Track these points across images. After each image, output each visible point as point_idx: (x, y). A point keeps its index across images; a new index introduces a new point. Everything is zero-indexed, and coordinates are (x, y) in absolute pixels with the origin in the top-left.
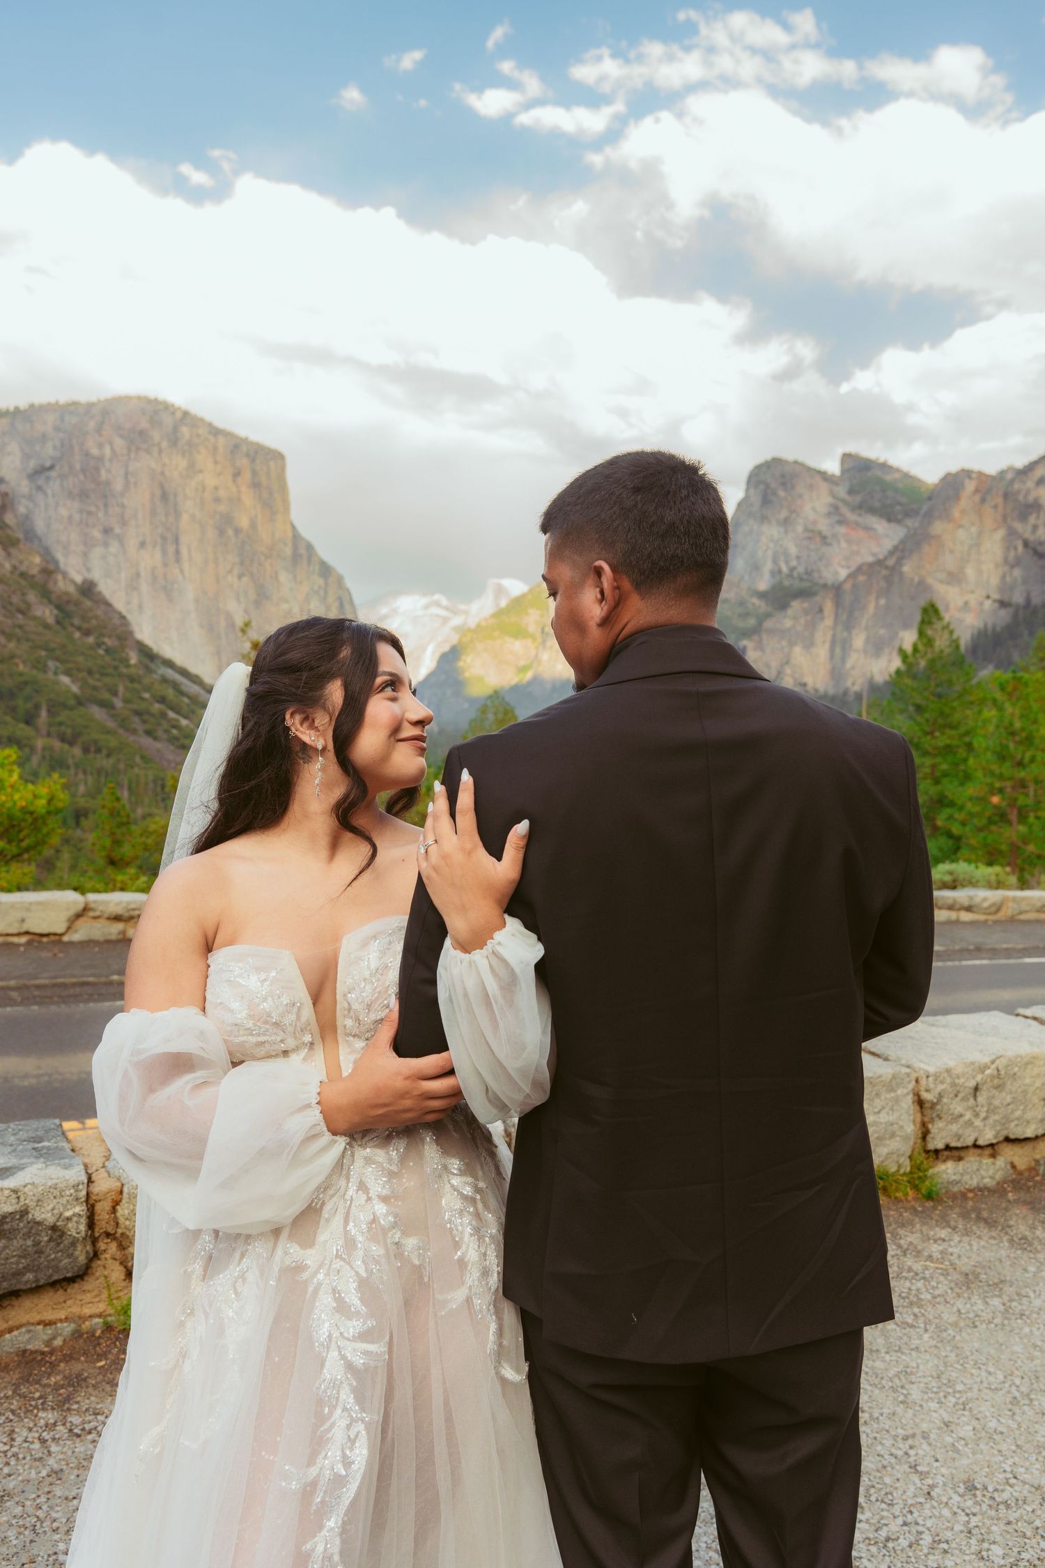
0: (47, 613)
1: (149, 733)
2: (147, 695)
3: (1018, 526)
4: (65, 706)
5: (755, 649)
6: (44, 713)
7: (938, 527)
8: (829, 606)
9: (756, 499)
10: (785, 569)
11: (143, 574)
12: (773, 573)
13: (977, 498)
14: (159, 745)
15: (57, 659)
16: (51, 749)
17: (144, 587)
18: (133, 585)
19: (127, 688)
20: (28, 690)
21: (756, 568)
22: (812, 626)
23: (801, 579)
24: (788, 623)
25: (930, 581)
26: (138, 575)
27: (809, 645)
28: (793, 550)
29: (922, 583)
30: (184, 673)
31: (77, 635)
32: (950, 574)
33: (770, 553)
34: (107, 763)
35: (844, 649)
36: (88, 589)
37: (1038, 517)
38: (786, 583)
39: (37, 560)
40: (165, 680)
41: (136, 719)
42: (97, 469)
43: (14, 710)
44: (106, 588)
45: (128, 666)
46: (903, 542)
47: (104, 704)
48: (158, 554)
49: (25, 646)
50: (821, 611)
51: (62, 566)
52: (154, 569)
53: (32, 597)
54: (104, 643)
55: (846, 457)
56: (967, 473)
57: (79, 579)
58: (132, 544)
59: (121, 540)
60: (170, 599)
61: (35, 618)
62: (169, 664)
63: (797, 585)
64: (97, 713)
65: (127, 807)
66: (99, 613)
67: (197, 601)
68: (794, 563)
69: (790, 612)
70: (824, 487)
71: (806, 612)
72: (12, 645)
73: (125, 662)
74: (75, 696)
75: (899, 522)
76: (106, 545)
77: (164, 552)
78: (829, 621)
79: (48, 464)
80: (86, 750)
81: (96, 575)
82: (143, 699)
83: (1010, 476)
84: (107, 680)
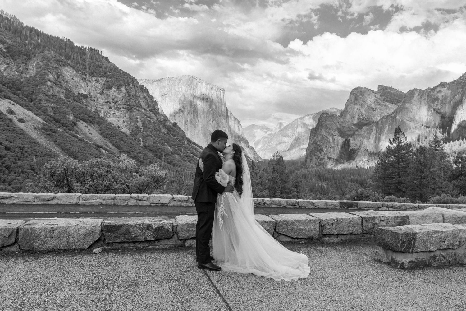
0: (165, 131)
1: (189, 161)
2: (189, 152)
3: (432, 105)
4: (169, 154)
5: (353, 140)
6: (164, 156)
7: (407, 105)
8: (374, 128)
9: (353, 98)
10: (361, 118)
11: (188, 121)
12: (358, 119)
13: (419, 97)
14: (192, 165)
15: (167, 142)
16: (165, 165)
17: (189, 124)
18: (186, 124)
19: (184, 150)
20: (160, 150)
21: (353, 117)
22: (369, 134)
23: (366, 120)
24: (362, 133)
25: (405, 121)
26: (187, 121)
27: (368, 138)
28: (364, 112)
29: (402, 121)
30: (198, 146)
31: (172, 136)
32: (411, 118)
33: (357, 114)
34: (179, 169)
35: (379, 140)
36: (175, 124)
37: (438, 102)
38: (362, 122)
39: (163, 117)
40: (193, 148)
41: (186, 158)
42: (178, 94)
43: (156, 155)
44: (179, 124)
45: (184, 144)
46: (396, 109)
47: (178, 154)
48: (192, 116)
49: (159, 139)
50: (372, 129)
51: (169, 119)
52: (191, 119)
53: (161, 127)
54: (178, 138)
55: (380, 86)
56: (416, 90)
57: (173, 122)
58: (186, 113)
59: (183, 112)
60: (195, 127)
61: (162, 132)
62: (195, 144)
63: (365, 122)
64: (177, 156)
65: (184, 180)
66: (177, 131)
67: (202, 127)
68: (364, 116)
69: (363, 129)
70: (373, 94)
71: (368, 130)
72: (156, 139)
73: (184, 143)
74: (171, 152)
75: (395, 104)
76: (180, 113)
77: (194, 115)
78: (374, 132)
79: (166, 93)
80: (174, 166)
81: (177, 121)
82: (188, 153)
83: (429, 90)
84: (179, 148)
